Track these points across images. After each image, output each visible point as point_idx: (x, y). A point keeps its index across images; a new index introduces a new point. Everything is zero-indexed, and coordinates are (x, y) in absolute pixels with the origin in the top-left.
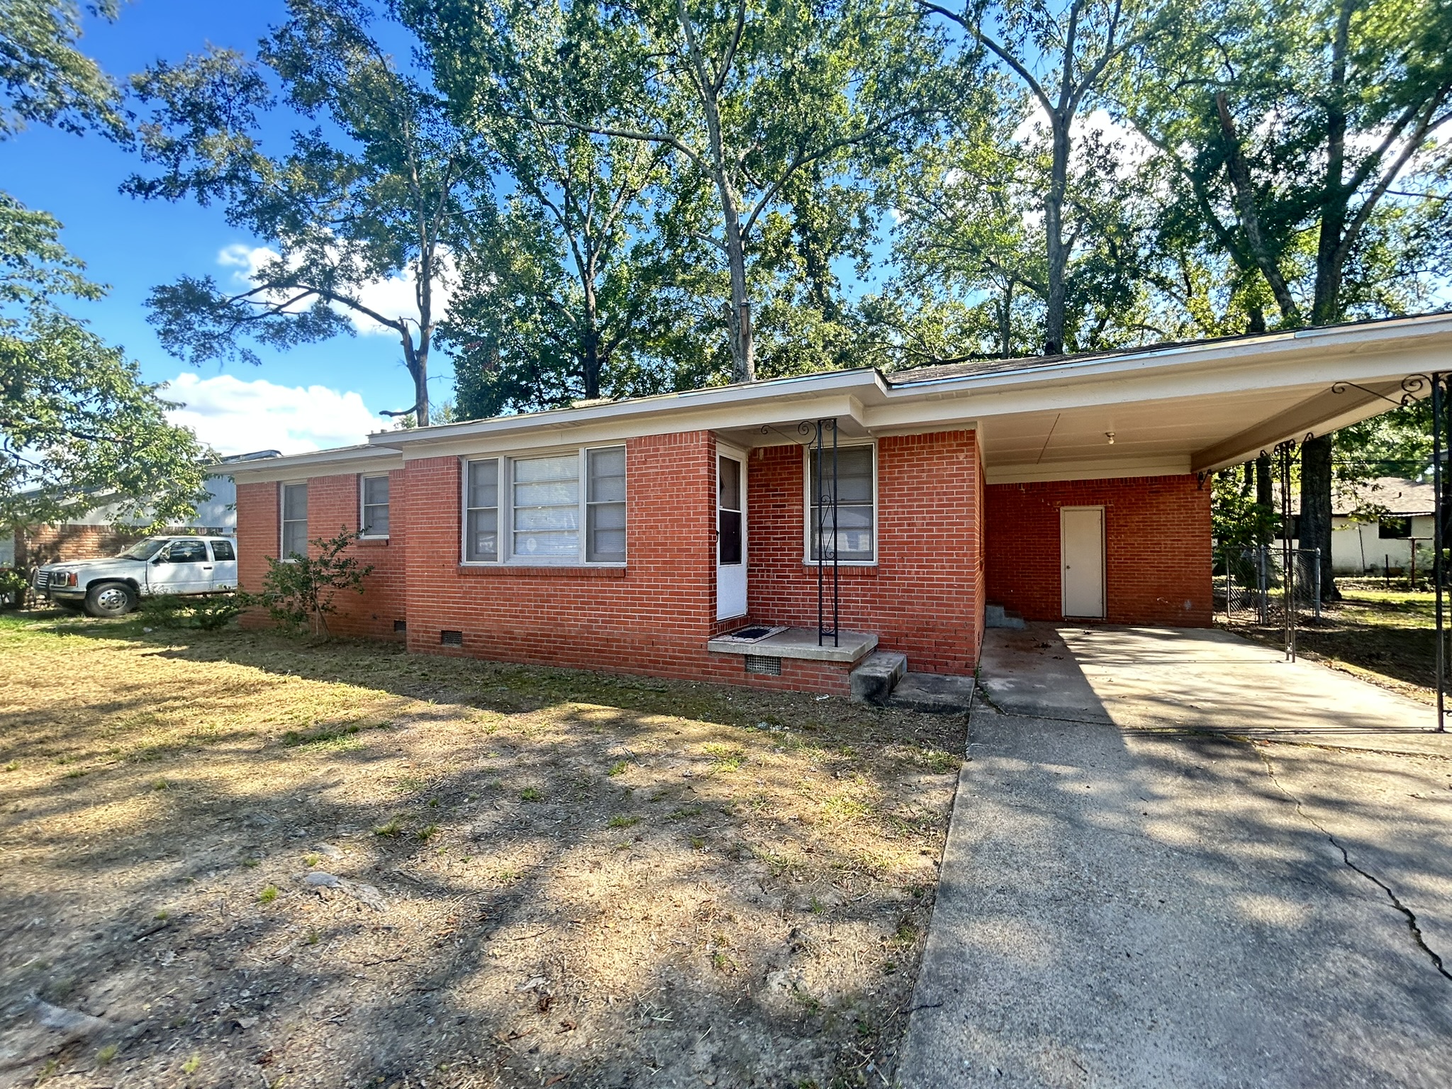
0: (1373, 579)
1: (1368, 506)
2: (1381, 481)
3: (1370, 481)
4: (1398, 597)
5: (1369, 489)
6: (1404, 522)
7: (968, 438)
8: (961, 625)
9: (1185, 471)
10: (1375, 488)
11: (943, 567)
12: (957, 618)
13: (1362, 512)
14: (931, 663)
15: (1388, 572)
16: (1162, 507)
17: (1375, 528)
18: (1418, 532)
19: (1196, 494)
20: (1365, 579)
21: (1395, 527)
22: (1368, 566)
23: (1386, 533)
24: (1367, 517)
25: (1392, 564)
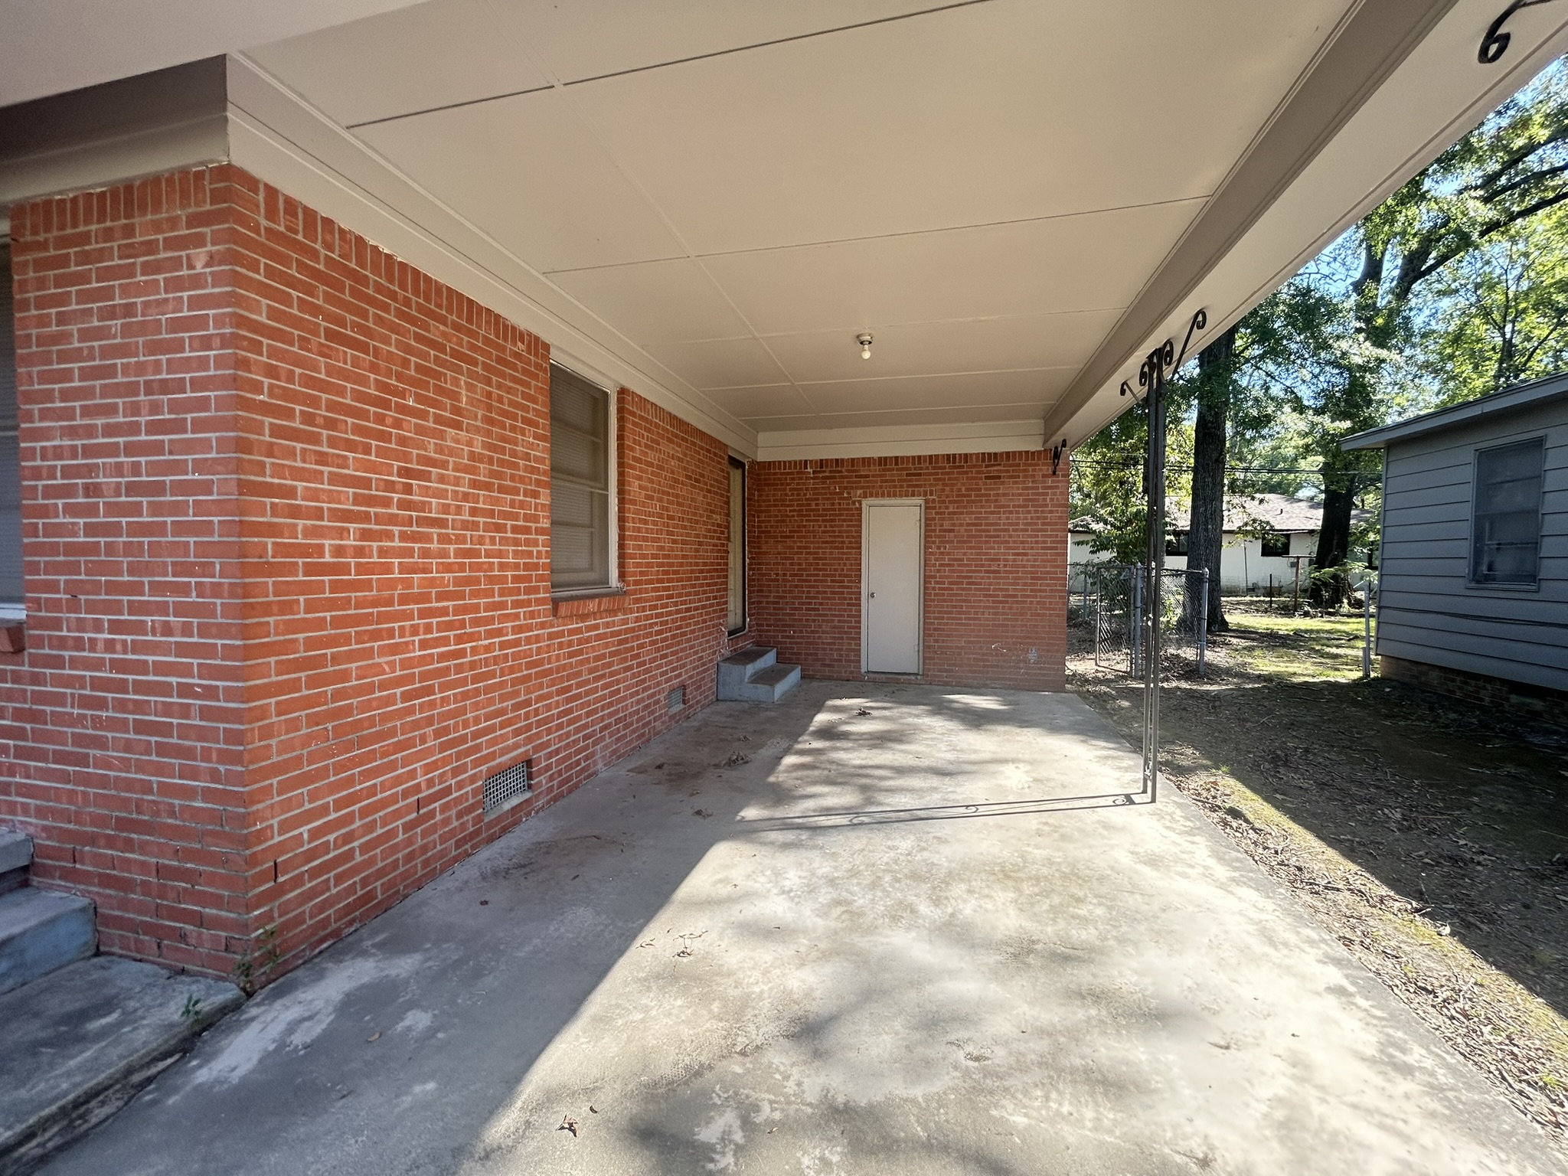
0: (1255, 599)
1: (1254, 521)
2: (1267, 496)
3: (1258, 496)
4: (1284, 625)
5: (1257, 502)
6: (1283, 539)
7: (217, 196)
8: (214, 817)
9: (1035, 446)
10: (1261, 501)
11: (167, 629)
12: (208, 794)
13: (1249, 528)
14: (148, 929)
15: (1270, 592)
16: (1003, 501)
17: (1259, 544)
18: (1296, 550)
19: (1050, 482)
20: (1248, 598)
21: (1275, 544)
22: (1250, 585)
23: (1268, 551)
24: (1253, 533)
25: (1275, 584)
